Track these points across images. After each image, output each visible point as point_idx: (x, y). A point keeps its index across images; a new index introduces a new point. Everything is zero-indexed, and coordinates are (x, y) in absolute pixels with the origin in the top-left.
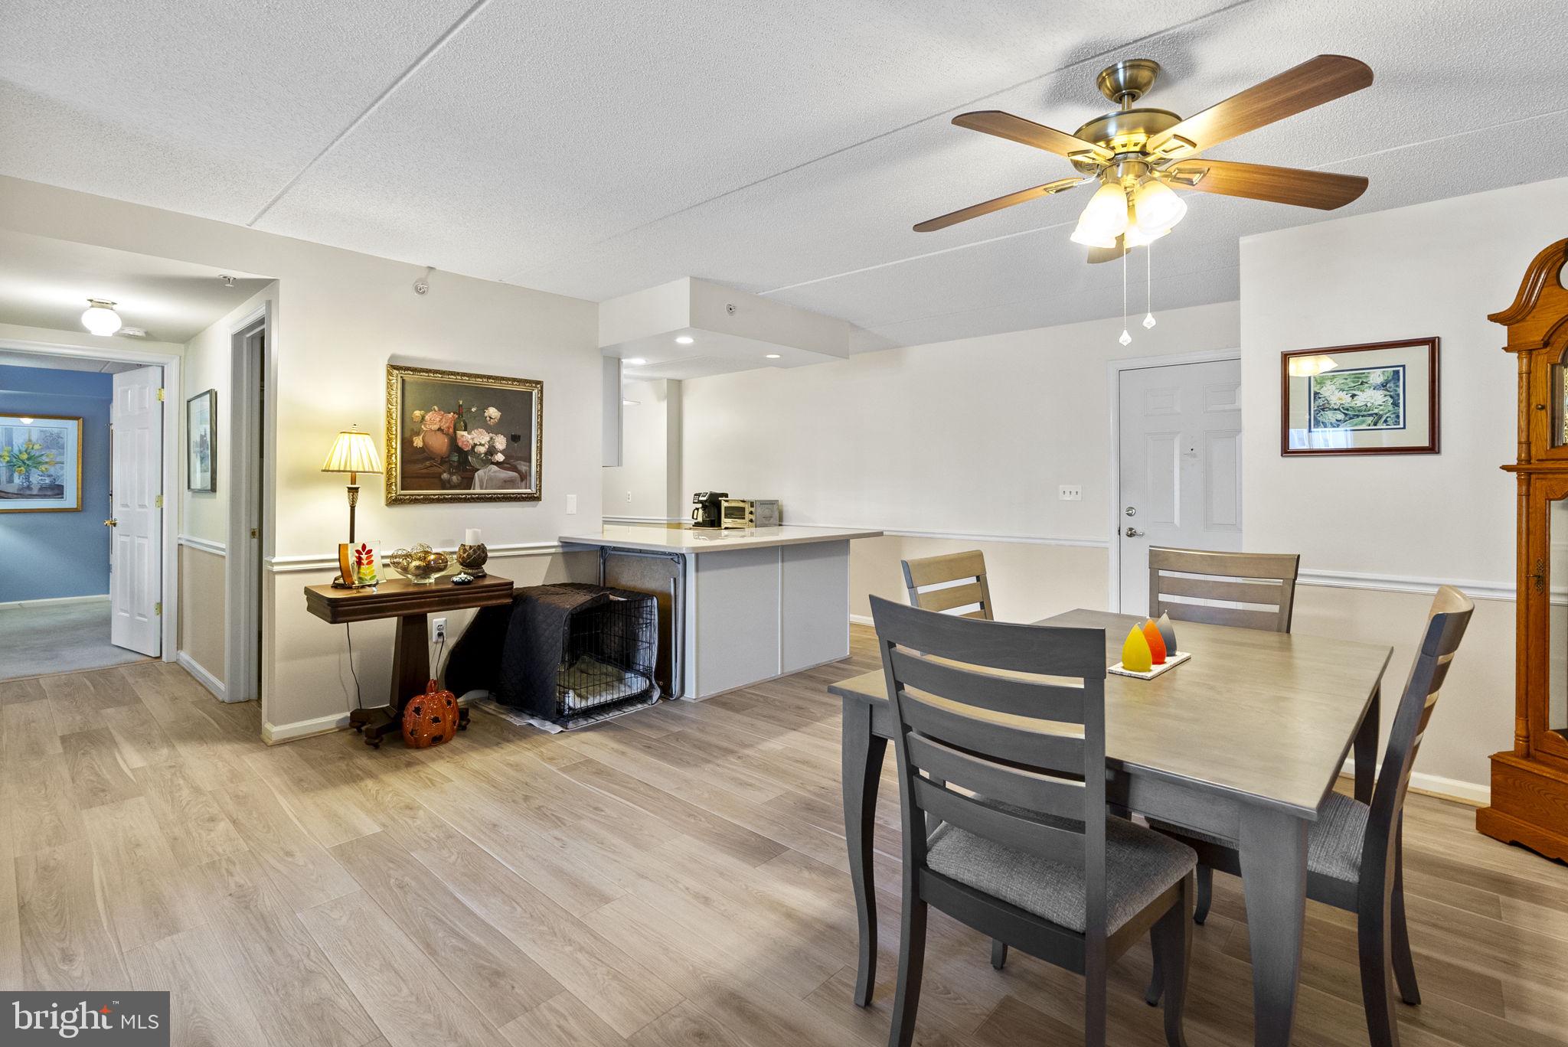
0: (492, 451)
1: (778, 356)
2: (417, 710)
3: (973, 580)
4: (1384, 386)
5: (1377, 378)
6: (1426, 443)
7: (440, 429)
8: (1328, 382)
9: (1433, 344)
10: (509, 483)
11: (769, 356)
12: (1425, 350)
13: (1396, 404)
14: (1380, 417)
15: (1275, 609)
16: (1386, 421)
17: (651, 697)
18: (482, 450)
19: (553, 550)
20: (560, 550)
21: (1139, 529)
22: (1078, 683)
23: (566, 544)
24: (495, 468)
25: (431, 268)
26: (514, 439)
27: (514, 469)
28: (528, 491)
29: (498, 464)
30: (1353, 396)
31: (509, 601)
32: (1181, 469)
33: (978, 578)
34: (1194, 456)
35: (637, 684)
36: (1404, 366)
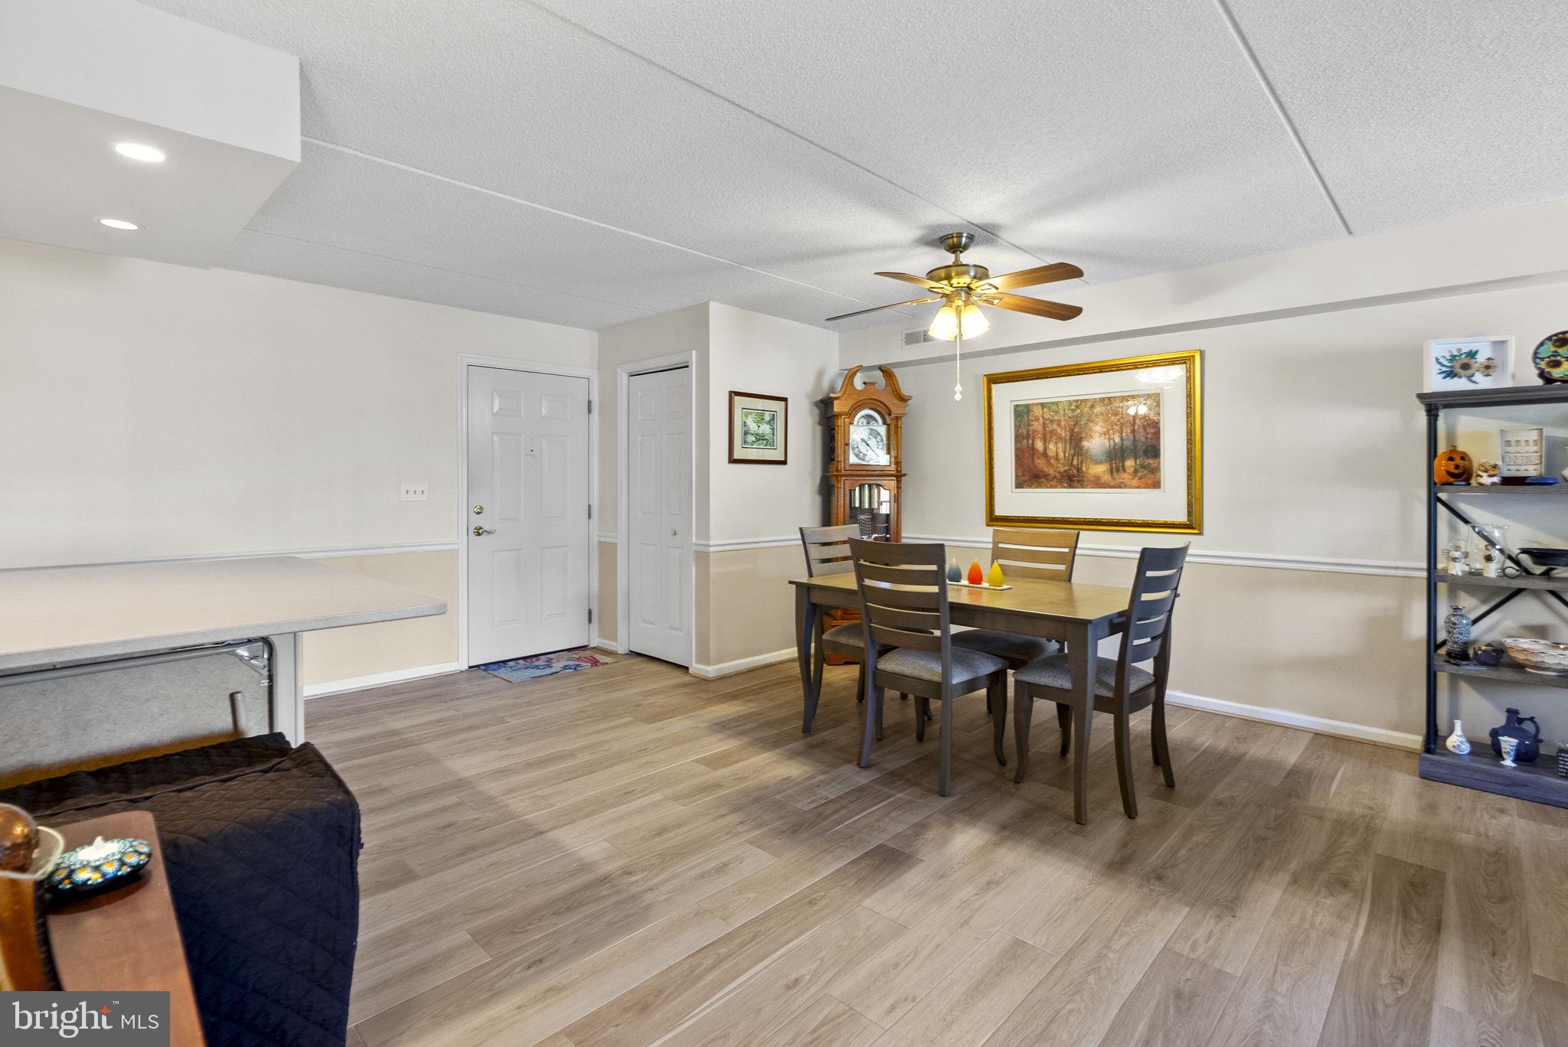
1: (133, 227)
4: (770, 422)
5: (767, 416)
8: (749, 416)
9: (786, 401)
11: (109, 222)
12: (784, 404)
13: (773, 434)
14: (768, 442)
16: (770, 444)
21: (487, 528)
36: (776, 412)
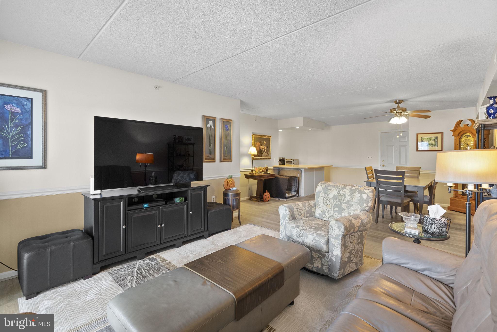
0: (265, 150)
1: (311, 130)
2: (266, 195)
3: (371, 171)
4: (434, 140)
5: (433, 138)
6: (441, 150)
7: (258, 146)
8: (425, 139)
9: (442, 133)
10: (267, 156)
11: (309, 130)
12: (441, 134)
13: (436, 143)
14: (433, 145)
15: (417, 175)
16: (434, 146)
17: (296, 196)
18: (263, 149)
19: (272, 169)
20: (273, 169)
21: (385, 165)
22: (401, 176)
23: (274, 168)
24: (265, 153)
25: (257, 116)
26: (267, 147)
27: (267, 153)
28: (269, 157)
29: (265, 152)
30: (429, 141)
31: (275, 177)
32: (394, 153)
33: (372, 170)
34: (397, 150)
35: (294, 193)
36: (437, 137)
